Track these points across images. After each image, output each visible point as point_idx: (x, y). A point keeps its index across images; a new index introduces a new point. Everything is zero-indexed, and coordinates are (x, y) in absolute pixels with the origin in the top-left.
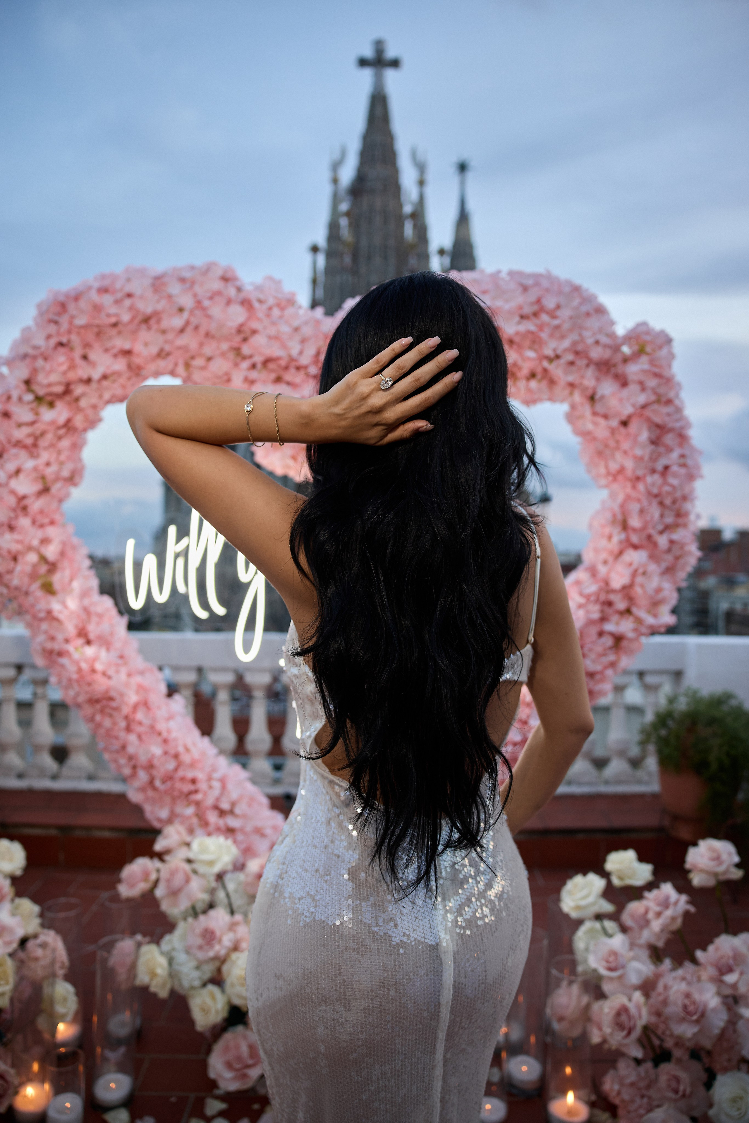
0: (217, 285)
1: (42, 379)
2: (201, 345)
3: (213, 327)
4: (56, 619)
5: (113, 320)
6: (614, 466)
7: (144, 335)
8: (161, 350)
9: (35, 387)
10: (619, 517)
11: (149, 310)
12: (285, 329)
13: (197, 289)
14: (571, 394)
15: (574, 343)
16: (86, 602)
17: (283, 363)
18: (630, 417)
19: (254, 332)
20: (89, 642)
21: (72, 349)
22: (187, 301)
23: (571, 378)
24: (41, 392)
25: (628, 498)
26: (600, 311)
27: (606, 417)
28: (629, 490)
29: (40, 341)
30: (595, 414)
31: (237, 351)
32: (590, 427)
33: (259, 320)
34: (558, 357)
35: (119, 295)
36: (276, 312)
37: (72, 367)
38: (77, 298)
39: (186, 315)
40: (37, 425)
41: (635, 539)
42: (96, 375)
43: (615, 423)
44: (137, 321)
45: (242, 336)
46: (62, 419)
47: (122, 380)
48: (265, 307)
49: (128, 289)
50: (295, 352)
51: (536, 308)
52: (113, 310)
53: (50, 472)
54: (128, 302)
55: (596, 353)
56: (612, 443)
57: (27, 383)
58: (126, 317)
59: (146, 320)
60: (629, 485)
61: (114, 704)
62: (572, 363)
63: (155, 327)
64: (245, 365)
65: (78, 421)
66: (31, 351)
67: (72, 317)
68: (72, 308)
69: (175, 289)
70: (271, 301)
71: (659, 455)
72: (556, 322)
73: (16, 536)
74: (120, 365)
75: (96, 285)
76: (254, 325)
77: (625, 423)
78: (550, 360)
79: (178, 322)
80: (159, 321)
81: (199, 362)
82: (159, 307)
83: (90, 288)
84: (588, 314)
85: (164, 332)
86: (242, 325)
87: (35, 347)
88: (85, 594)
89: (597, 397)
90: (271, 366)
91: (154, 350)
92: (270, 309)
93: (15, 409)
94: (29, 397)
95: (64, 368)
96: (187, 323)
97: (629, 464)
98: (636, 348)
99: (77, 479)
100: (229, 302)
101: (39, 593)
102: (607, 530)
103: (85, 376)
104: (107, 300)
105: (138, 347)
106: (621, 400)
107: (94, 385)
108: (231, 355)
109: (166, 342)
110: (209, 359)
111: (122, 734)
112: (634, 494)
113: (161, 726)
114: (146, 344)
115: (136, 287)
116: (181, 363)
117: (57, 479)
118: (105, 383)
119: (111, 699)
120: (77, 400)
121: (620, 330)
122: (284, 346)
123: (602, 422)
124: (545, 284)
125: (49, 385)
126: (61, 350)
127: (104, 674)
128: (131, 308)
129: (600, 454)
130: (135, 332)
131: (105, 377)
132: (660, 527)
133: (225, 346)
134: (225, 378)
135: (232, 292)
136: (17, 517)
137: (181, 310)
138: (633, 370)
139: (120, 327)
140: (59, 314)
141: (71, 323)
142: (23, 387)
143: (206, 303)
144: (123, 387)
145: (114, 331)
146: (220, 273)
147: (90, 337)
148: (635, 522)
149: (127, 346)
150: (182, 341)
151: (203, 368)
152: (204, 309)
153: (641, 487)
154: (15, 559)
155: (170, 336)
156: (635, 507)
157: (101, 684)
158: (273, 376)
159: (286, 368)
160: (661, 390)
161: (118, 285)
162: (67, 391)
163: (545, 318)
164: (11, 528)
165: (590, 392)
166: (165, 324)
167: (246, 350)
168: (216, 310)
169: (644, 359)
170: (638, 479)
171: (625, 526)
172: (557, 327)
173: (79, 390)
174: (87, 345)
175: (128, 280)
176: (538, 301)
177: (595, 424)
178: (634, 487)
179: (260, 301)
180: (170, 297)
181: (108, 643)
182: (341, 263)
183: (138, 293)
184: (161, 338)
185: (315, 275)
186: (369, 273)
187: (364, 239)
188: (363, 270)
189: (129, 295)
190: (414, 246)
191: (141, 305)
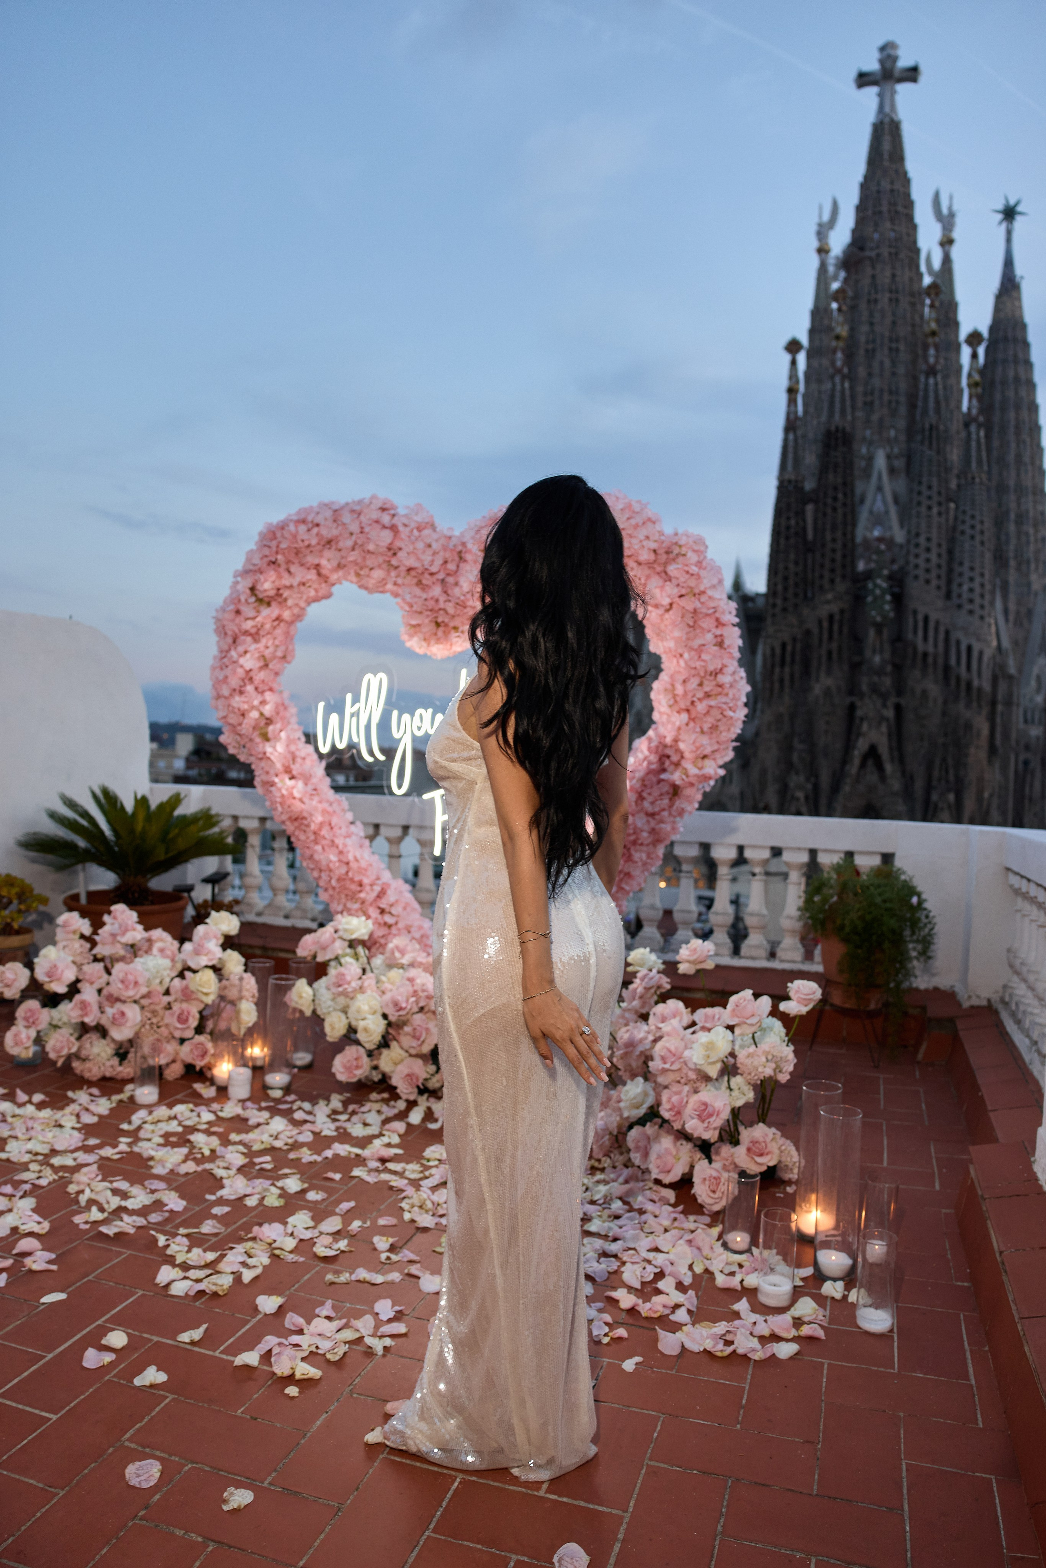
0: (375, 515)
1: (259, 587)
2: (364, 559)
3: (371, 547)
4: (269, 758)
5: (306, 543)
7: (327, 553)
9: (257, 592)
11: (329, 536)
13: (362, 518)
16: (293, 748)
17: (420, 571)
19: (400, 549)
20: (292, 778)
21: (279, 566)
22: (354, 527)
24: (261, 596)
29: (257, 561)
33: (402, 539)
35: (310, 525)
36: (416, 533)
37: (280, 577)
38: (283, 528)
39: (354, 538)
40: (258, 619)
42: (295, 584)
44: (322, 543)
45: (391, 552)
46: (274, 615)
47: (317, 586)
49: (316, 521)
50: (426, 563)
52: (305, 537)
53: (267, 653)
54: (315, 530)
55: (643, 556)
57: (252, 589)
58: (314, 542)
59: (329, 542)
61: (305, 822)
63: (334, 547)
65: (287, 615)
66: (252, 568)
67: (280, 542)
68: (279, 535)
69: (347, 518)
70: (413, 525)
71: (695, 637)
73: (243, 698)
74: (312, 575)
75: (295, 518)
76: (398, 544)
79: (349, 543)
80: (337, 543)
81: (366, 571)
82: (335, 532)
83: (290, 521)
85: (340, 550)
86: (391, 544)
87: (254, 565)
88: (290, 742)
90: (413, 573)
91: (335, 564)
92: (412, 531)
93: (243, 608)
94: (253, 599)
95: (273, 578)
96: (356, 543)
99: (289, 658)
100: (384, 527)
101: (258, 740)
103: (288, 584)
104: (302, 528)
105: (324, 562)
107: (296, 590)
108: (385, 566)
109: (343, 557)
110: (371, 569)
111: (312, 845)
113: (339, 841)
114: (329, 560)
115: (319, 519)
116: (353, 572)
117: (274, 657)
118: (302, 588)
120: (286, 600)
121: (669, 537)
122: (418, 559)
125: (265, 591)
126: (272, 566)
127: (301, 800)
128: (317, 534)
130: (321, 551)
133: (381, 560)
135: (386, 519)
136: (245, 685)
137: (352, 534)
138: (672, 569)
139: (311, 549)
140: (271, 540)
141: (278, 546)
142: (248, 591)
143: (367, 529)
145: (308, 551)
146: (380, 505)
147: (291, 556)
149: (316, 561)
150: (352, 556)
151: (368, 576)
152: (366, 533)
154: (243, 715)
155: (343, 553)
157: (298, 806)
158: (415, 581)
159: (423, 573)
160: (692, 583)
161: (310, 518)
162: (279, 595)
164: (241, 693)
166: (341, 545)
167: (394, 562)
168: (374, 534)
173: (286, 594)
174: (288, 562)
175: (318, 513)
179: (405, 525)
180: (344, 524)
181: (307, 779)
182: (833, 363)
183: (322, 523)
184: (338, 554)
185: (797, 382)
186: (870, 375)
187: (865, 328)
188: (862, 372)
189: (318, 525)
190: (933, 334)
191: (324, 532)
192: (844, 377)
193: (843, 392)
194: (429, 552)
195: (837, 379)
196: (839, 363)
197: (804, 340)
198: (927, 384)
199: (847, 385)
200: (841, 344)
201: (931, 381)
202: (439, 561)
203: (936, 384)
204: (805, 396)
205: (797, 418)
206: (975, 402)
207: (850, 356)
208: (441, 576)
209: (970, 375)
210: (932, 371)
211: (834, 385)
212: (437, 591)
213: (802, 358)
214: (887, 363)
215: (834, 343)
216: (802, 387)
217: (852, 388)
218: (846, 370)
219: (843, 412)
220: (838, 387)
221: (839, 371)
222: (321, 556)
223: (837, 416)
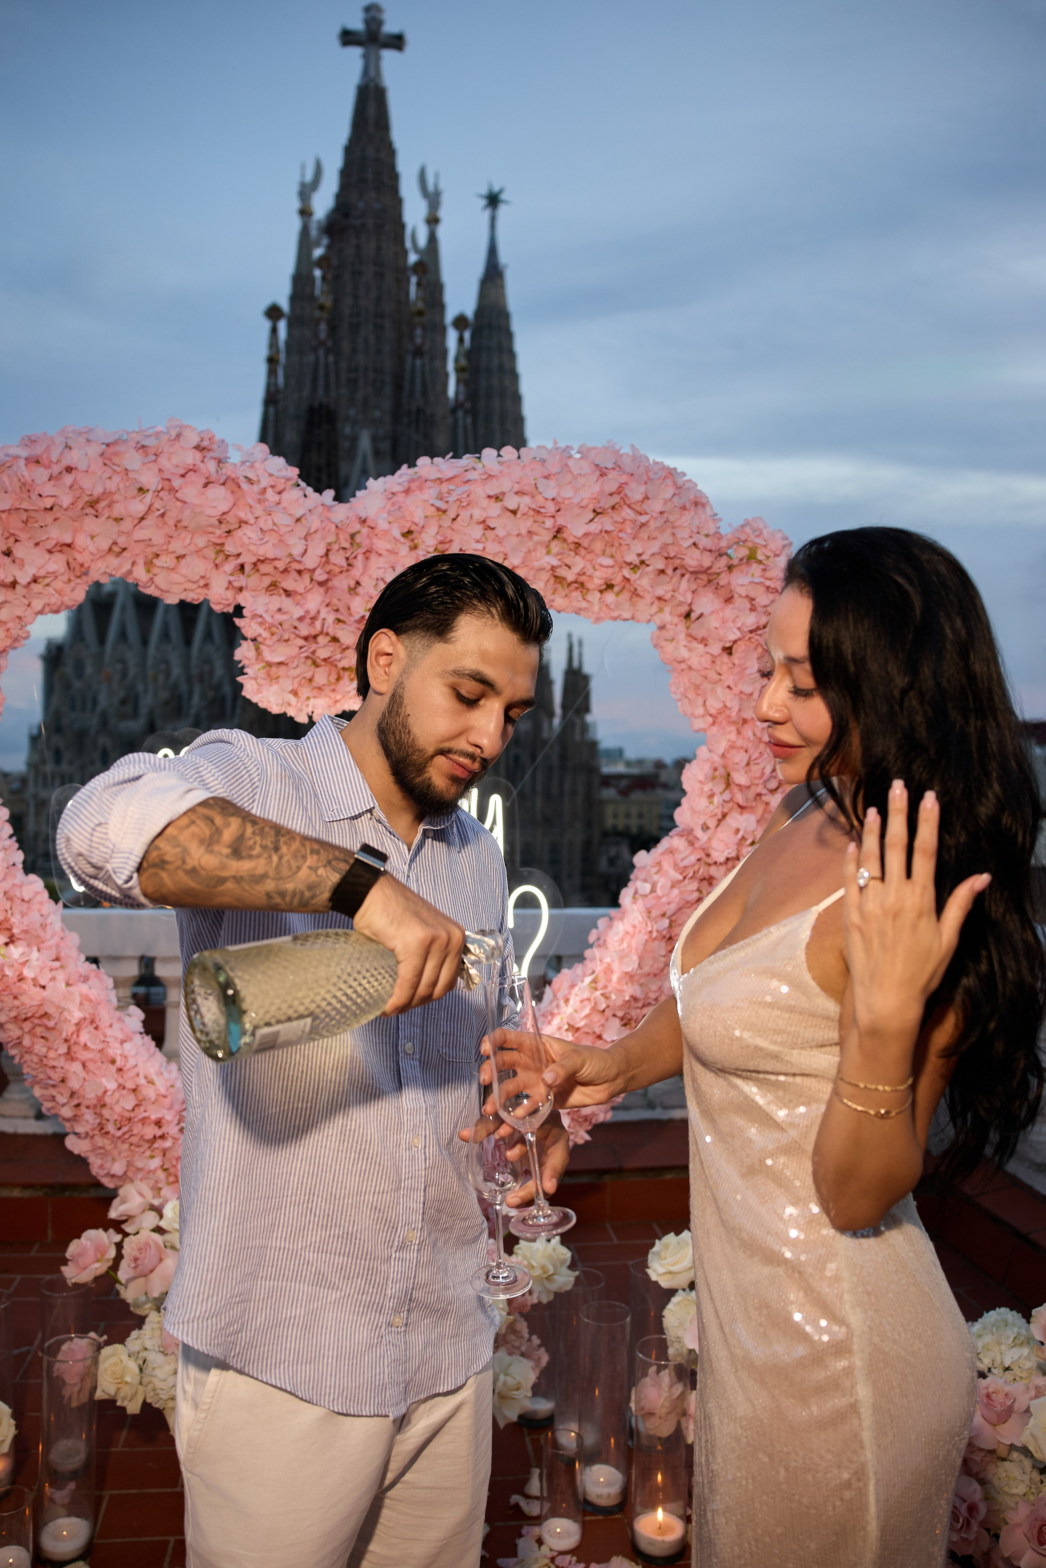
0: (191, 458)
2: (169, 538)
3: (186, 515)
5: (48, 503)
6: (714, 705)
7: (90, 524)
8: (115, 543)
10: (721, 771)
11: (98, 491)
12: (283, 520)
13: (163, 461)
14: (661, 610)
15: (665, 546)
16: (7, 884)
17: (281, 565)
18: (735, 642)
19: (242, 523)
20: (15, 940)
22: (150, 479)
23: (660, 592)
25: (732, 746)
26: (700, 503)
27: (704, 641)
28: (733, 736)
30: (691, 637)
31: (219, 548)
32: (684, 653)
33: (249, 506)
34: (642, 562)
35: (56, 469)
36: (270, 495)
39: (149, 497)
41: (740, 798)
42: (24, 578)
43: (716, 648)
44: (80, 504)
45: (224, 528)
47: (58, 584)
48: (256, 488)
49: (67, 462)
50: (297, 551)
51: (616, 499)
52: (47, 490)
54: (68, 479)
55: (693, 559)
56: (712, 675)
58: (66, 500)
59: (93, 504)
60: (733, 728)
61: (50, 1023)
62: (662, 572)
63: (105, 513)
64: (229, 566)
69: (132, 460)
70: (265, 482)
72: (643, 519)
74: (56, 564)
75: (24, 453)
76: (242, 513)
77: (728, 650)
78: (634, 568)
79: (137, 506)
80: (110, 506)
81: (165, 561)
82: (112, 486)
83: (16, 458)
84: (684, 508)
85: (119, 520)
86: (225, 513)
88: (5, 874)
89: (694, 616)
90: (264, 568)
91: (105, 544)
92: (264, 491)
96: (150, 508)
97: (734, 704)
98: (744, 552)
100: (207, 481)
102: (707, 788)
103: (9, 579)
104: (40, 474)
105: (82, 541)
106: (724, 622)
107: (20, 590)
108: (210, 553)
109: (121, 533)
110: (180, 558)
111: (63, 1064)
112: (740, 743)
113: (115, 1050)
114: (93, 536)
116: (141, 561)
118: (35, 588)
119: (46, 1015)
121: (725, 530)
122: (282, 543)
123: (701, 647)
124: (629, 466)
127: (36, 982)
128: (73, 487)
129: (697, 687)
130: (77, 519)
131: (35, 580)
132: (773, 784)
133: (201, 541)
134: (202, 583)
135: (211, 466)
137: (142, 490)
138: (740, 581)
139: (57, 512)
143: (177, 483)
144: (60, 592)
145: (49, 518)
146: (195, 440)
147: (15, 523)
148: (740, 778)
149: (67, 538)
150: (141, 534)
151: (172, 569)
152: (173, 491)
153: (748, 732)
155: (127, 525)
156: (740, 758)
157: (34, 997)
158: (267, 581)
161: (54, 454)
163: (627, 513)
165: (684, 609)
166: (118, 510)
167: (230, 548)
168: (190, 491)
169: (755, 568)
170: (745, 721)
171: (728, 782)
172: (643, 525)
174: (11, 537)
175: (68, 447)
176: (620, 491)
177: (690, 650)
178: (739, 732)
179: (250, 481)
180: (126, 472)
181: (34, 939)
182: (316, 335)
183: (82, 466)
184: (114, 528)
185: (278, 351)
186: (354, 350)
187: (348, 301)
188: (346, 346)
189: (69, 469)
190: (420, 313)
191: (87, 483)
192: (328, 351)
193: (327, 365)
194: (301, 531)
195: (321, 352)
196: (323, 335)
197: (285, 305)
198: (413, 366)
199: (331, 359)
200: (325, 315)
201: (418, 362)
202: (317, 550)
203: (423, 366)
204: (286, 368)
205: (277, 391)
206: (462, 388)
207: (333, 329)
208: (320, 576)
209: (457, 360)
210: (418, 352)
211: (317, 359)
212: (314, 601)
213: (282, 326)
214: (372, 340)
215: (317, 313)
216: (282, 357)
217: (336, 362)
218: (329, 343)
219: (327, 388)
220: (322, 361)
221: (322, 344)
222: (75, 532)
223: (321, 392)
